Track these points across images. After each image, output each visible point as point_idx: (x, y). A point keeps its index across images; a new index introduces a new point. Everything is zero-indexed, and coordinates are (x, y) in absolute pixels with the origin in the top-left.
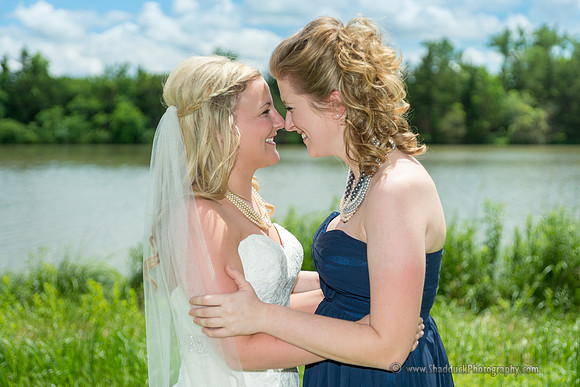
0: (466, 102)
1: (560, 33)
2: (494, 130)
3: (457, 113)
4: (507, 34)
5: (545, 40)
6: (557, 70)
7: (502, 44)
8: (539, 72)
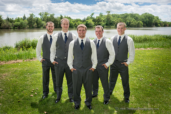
0: (37, 22)
1: (48, 13)
2: (41, 26)
3: (36, 24)
4: (41, 13)
5: (46, 14)
6: (48, 18)
7: (40, 14)
8: (46, 19)
